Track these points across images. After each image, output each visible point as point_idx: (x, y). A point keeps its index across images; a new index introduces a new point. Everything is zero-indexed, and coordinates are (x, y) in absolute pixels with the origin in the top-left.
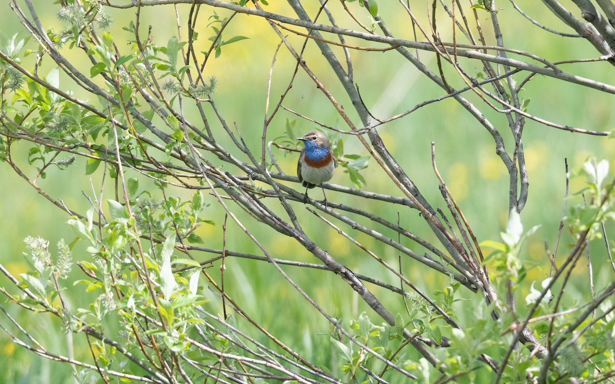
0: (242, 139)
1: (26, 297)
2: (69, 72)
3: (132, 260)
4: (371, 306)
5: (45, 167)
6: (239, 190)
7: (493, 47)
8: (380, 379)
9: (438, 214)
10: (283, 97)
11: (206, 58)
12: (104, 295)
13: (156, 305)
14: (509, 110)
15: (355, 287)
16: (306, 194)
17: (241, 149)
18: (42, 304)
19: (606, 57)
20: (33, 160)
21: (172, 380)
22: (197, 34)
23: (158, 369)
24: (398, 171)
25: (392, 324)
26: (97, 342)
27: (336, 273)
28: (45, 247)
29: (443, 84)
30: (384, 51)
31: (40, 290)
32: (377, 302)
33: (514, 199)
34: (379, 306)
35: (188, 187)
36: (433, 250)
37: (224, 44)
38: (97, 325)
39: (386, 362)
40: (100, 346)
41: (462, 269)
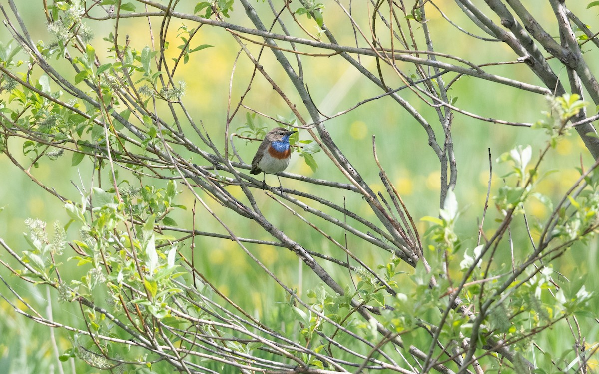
0: (207, 135)
1: (27, 271)
2: (56, 79)
3: (115, 240)
4: (322, 278)
5: (38, 158)
6: (206, 179)
7: (424, 52)
8: (331, 340)
9: (378, 197)
10: (242, 98)
11: (176, 64)
12: (94, 269)
13: (142, 279)
14: (440, 105)
15: (307, 262)
16: (264, 181)
17: (207, 143)
18: (41, 277)
19: (523, 59)
20: (27, 152)
21: (154, 342)
22: (168, 43)
23: (142, 333)
24: (344, 160)
25: (342, 294)
26: (88, 310)
27: (291, 250)
28: (43, 228)
29: (382, 85)
30: (329, 56)
31: (40, 265)
32: (327, 274)
33: (445, 183)
34: (329, 278)
35: (161, 177)
36: (375, 229)
37: (191, 51)
38: (88, 295)
39: (336, 326)
40: (91, 313)
41: (400, 245)
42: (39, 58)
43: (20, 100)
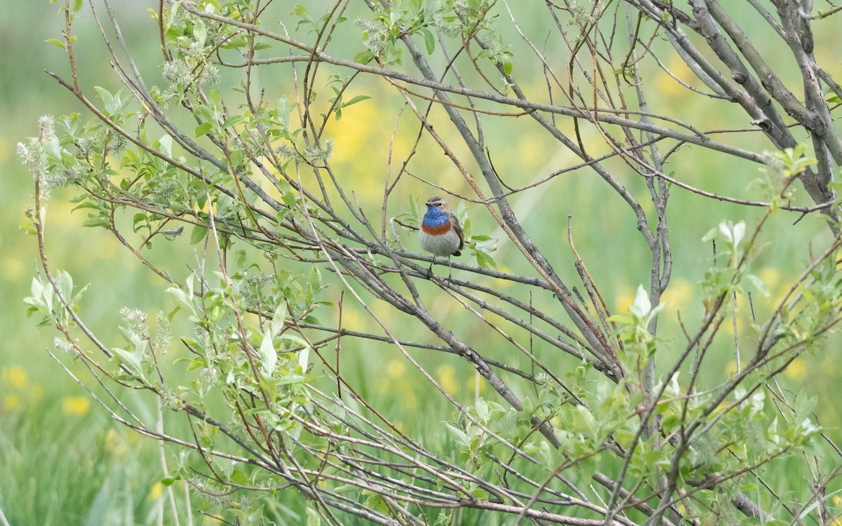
0: (360, 210)
1: (122, 373)
2: (174, 135)
3: (239, 336)
4: (499, 391)
5: (151, 236)
6: (357, 263)
7: (635, 111)
8: (507, 467)
9: (573, 293)
10: (405, 164)
11: (325, 121)
12: (206, 369)
13: (258, 381)
14: (653, 175)
15: (481, 370)
16: (430, 268)
17: (359, 220)
18: (140, 380)
19: (758, 122)
20: (138, 228)
21: (280, 463)
22: (315, 94)
23: (265, 451)
24: (531, 248)
25: (519, 409)
26: (199, 421)
27: (461, 355)
28: (143, 319)
29: (581, 153)
30: (518, 116)
31: (135, 364)
32: (505, 387)
33: (656, 278)
34: (508, 392)
35: (301, 260)
36: (568, 332)
37: (345, 106)
38: (198, 403)
39: (514, 450)
40: (202, 426)
41: (599, 354)
42: (153, 107)
43: (133, 166)
